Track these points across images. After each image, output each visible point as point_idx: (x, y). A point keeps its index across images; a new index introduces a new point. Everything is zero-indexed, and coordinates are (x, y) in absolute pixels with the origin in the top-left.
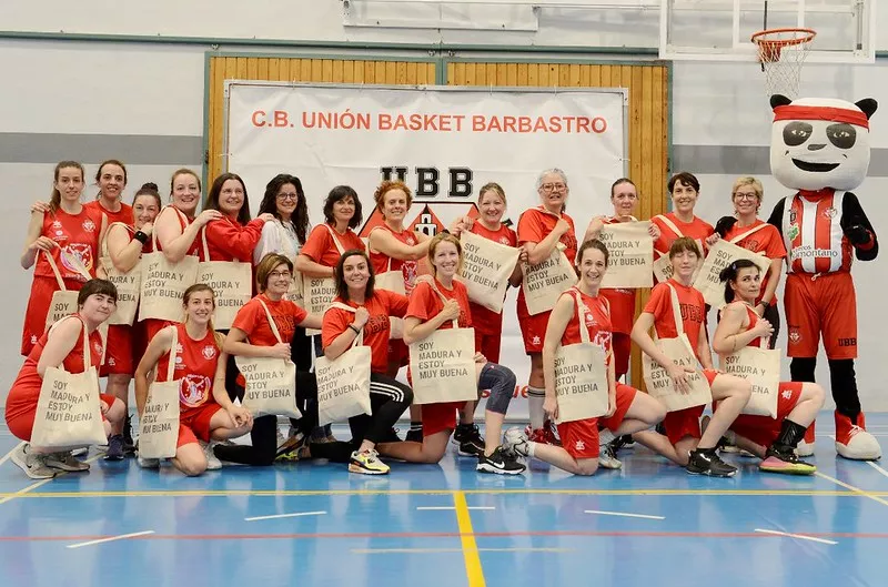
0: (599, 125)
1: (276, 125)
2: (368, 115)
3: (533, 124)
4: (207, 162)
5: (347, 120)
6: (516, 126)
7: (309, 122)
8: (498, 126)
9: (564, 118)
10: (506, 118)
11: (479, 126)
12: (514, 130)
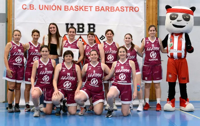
0: (137, 9)
2: (61, 6)
3: (115, 9)
4: (7, 22)
5: (54, 8)
6: (110, 10)
7: (41, 8)
8: (104, 10)
9: (125, 7)
10: (106, 7)
11: (97, 10)
12: (109, 11)
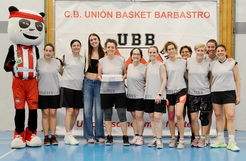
0: (207, 15)
1: (74, 17)
2: (112, 12)
3: (180, 15)
4: (46, 32)
5: (103, 15)
6: (173, 16)
7: (88, 15)
8: (165, 16)
9: (193, 12)
10: (168, 12)
11: (157, 16)
12: (172, 18)
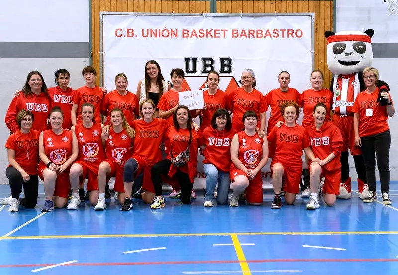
0: (299, 34)
1: (128, 36)
2: (177, 30)
3: (264, 34)
4: (91, 56)
5: (165, 33)
6: (255, 35)
7: (145, 34)
8: (245, 35)
9: (280, 30)
10: (249, 31)
11: (235, 35)
12: (254, 37)
